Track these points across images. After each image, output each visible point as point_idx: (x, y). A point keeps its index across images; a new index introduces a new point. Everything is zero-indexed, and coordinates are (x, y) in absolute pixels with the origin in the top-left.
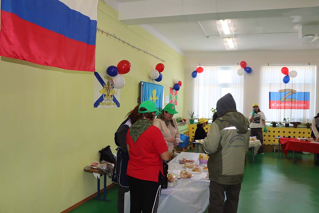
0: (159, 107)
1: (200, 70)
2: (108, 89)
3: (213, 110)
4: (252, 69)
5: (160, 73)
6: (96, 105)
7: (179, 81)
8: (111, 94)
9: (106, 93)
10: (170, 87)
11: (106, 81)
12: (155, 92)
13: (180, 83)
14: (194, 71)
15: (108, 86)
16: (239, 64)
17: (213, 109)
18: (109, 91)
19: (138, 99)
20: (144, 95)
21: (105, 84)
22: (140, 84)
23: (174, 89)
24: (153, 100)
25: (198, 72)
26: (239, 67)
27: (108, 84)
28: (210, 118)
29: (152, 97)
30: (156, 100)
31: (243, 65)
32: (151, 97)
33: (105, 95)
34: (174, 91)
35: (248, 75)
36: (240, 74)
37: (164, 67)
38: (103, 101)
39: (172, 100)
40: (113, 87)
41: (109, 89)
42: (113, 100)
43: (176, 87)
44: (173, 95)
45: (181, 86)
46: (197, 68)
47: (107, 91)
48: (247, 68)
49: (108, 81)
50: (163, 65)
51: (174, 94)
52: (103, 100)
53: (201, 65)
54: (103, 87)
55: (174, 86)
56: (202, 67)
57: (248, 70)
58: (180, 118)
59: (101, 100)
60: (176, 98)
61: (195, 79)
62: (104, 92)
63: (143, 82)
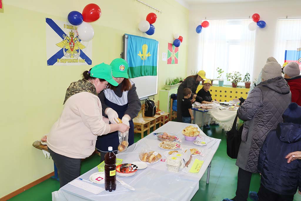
0: (152, 65)
1: (205, 24)
2: (71, 42)
3: (219, 70)
4: (266, 23)
5: (151, 25)
6: (52, 61)
7: (180, 37)
8: (76, 48)
9: (68, 47)
10: (168, 43)
11: (67, 31)
12: (145, 47)
13: (181, 39)
14: (199, 26)
15: (71, 38)
16: (251, 17)
17: (218, 68)
18: (74, 44)
19: (121, 55)
20: (129, 51)
21: (66, 35)
22: (124, 37)
23: (174, 46)
24: (142, 57)
25: (203, 27)
26: (251, 21)
27: (72, 35)
28: (215, 79)
29: (142, 53)
30: (148, 57)
31: (256, 18)
32: (140, 53)
33: (66, 50)
34: (174, 47)
35: (261, 31)
36: (251, 29)
37: (156, 17)
38: (63, 57)
39: (171, 58)
40: (80, 40)
41: (74, 42)
42: (80, 56)
43: (176, 43)
44: (172, 51)
45: (181, 41)
46: (202, 22)
47: (70, 44)
48: (260, 22)
49: (72, 31)
50: (155, 15)
51: (174, 50)
52: (63, 55)
53: (207, 19)
54: (63, 38)
55: (174, 42)
56: (208, 21)
57: (262, 25)
58: (181, 78)
59: (59, 55)
60: (177, 55)
61: (200, 34)
62: (65, 46)
63: (126, 34)
